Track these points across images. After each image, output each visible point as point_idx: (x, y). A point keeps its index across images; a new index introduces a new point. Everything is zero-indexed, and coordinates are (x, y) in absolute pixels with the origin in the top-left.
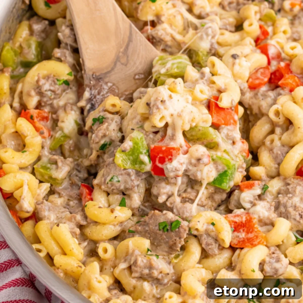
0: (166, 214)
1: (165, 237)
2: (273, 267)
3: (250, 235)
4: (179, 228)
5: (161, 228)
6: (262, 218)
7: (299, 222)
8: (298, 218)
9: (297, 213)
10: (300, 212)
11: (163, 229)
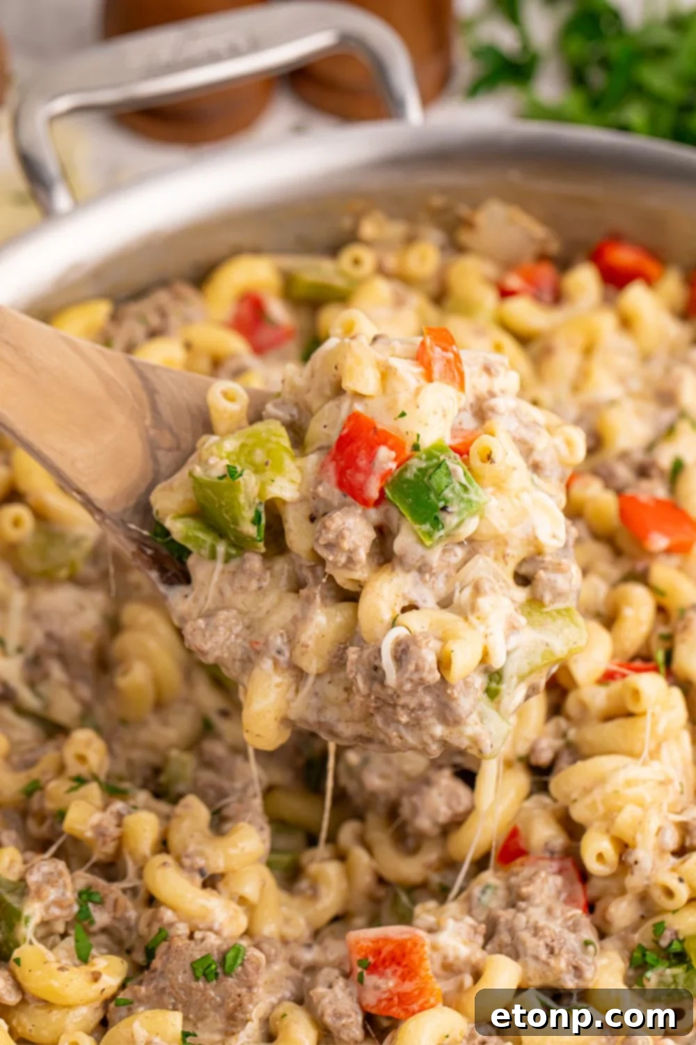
0: (203, 940)
1: (213, 994)
3: (407, 986)
4: (242, 965)
5: (200, 973)
6: (451, 959)
7: (547, 964)
8: (544, 954)
9: (542, 943)
10: (549, 941)
11: (205, 975)
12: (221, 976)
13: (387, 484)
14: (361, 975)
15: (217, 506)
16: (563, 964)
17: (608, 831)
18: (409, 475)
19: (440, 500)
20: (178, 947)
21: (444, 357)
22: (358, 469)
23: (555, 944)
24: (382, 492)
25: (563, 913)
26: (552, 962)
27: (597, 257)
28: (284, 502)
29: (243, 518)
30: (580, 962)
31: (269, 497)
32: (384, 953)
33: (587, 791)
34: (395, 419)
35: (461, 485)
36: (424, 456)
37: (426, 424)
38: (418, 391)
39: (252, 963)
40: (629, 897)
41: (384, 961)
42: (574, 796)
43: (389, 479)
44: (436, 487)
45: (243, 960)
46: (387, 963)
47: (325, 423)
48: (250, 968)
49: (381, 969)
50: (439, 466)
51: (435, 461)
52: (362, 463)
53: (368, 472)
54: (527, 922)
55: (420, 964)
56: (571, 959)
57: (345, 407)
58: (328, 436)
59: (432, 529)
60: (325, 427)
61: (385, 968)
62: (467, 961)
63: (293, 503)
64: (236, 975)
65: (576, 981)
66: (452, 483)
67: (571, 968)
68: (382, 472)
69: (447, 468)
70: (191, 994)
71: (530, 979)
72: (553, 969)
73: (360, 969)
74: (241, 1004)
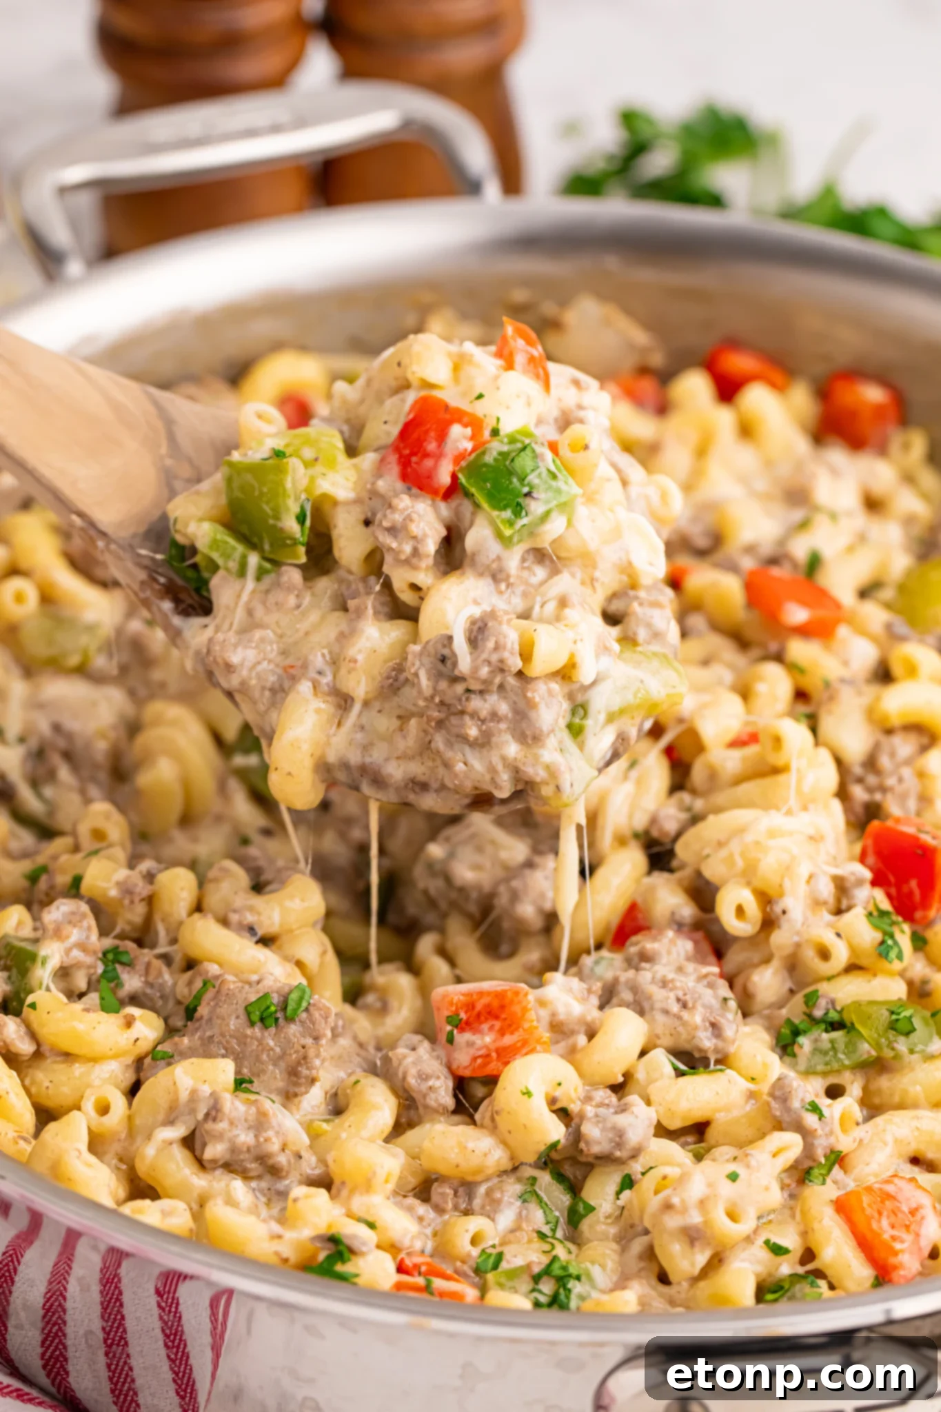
1: (271, 1043)
2: (609, 1125)
3: (508, 1040)
4: (307, 1010)
5: (255, 1017)
6: (562, 1016)
7: (679, 1018)
8: (675, 1008)
9: (672, 995)
10: (680, 994)
11: (262, 1020)
12: (281, 1021)
13: (461, 470)
14: (451, 1033)
15: (257, 493)
16: (698, 1019)
17: (748, 884)
18: (489, 459)
19: (523, 485)
20: (229, 989)
21: (527, 352)
22: (427, 455)
23: (688, 998)
24: (454, 477)
25: (695, 970)
26: (685, 1015)
27: (710, 365)
28: (335, 503)
29: (288, 509)
30: (718, 1018)
31: (318, 492)
32: (479, 1007)
33: (721, 844)
34: (471, 402)
35: (549, 471)
36: (506, 440)
37: (508, 408)
38: (496, 378)
39: (319, 1009)
40: (776, 963)
41: (479, 1015)
42: (706, 851)
43: (463, 464)
44: (519, 471)
45: (309, 1004)
46: (482, 1018)
47: (384, 420)
48: (316, 1015)
49: (475, 1025)
50: (524, 448)
51: (519, 445)
52: (431, 446)
53: (439, 456)
54: (653, 978)
55: (523, 1015)
56: (708, 1015)
57: (411, 397)
58: (388, 433)
59: (513, 517)
60: (385, 422)
61: (481, 1023)
62: (582, 1021)
63: (347, 503)
64: (301, 1021)
65: (714, 1041)
66: (538, 467)
67: (707, 1024)
68: (456, 453)
69: (534, 451)
70: (245, 1044)
71: (658, 1037)
72: (685, 1024)
73: (449, 1028)
74: (305, 1058)
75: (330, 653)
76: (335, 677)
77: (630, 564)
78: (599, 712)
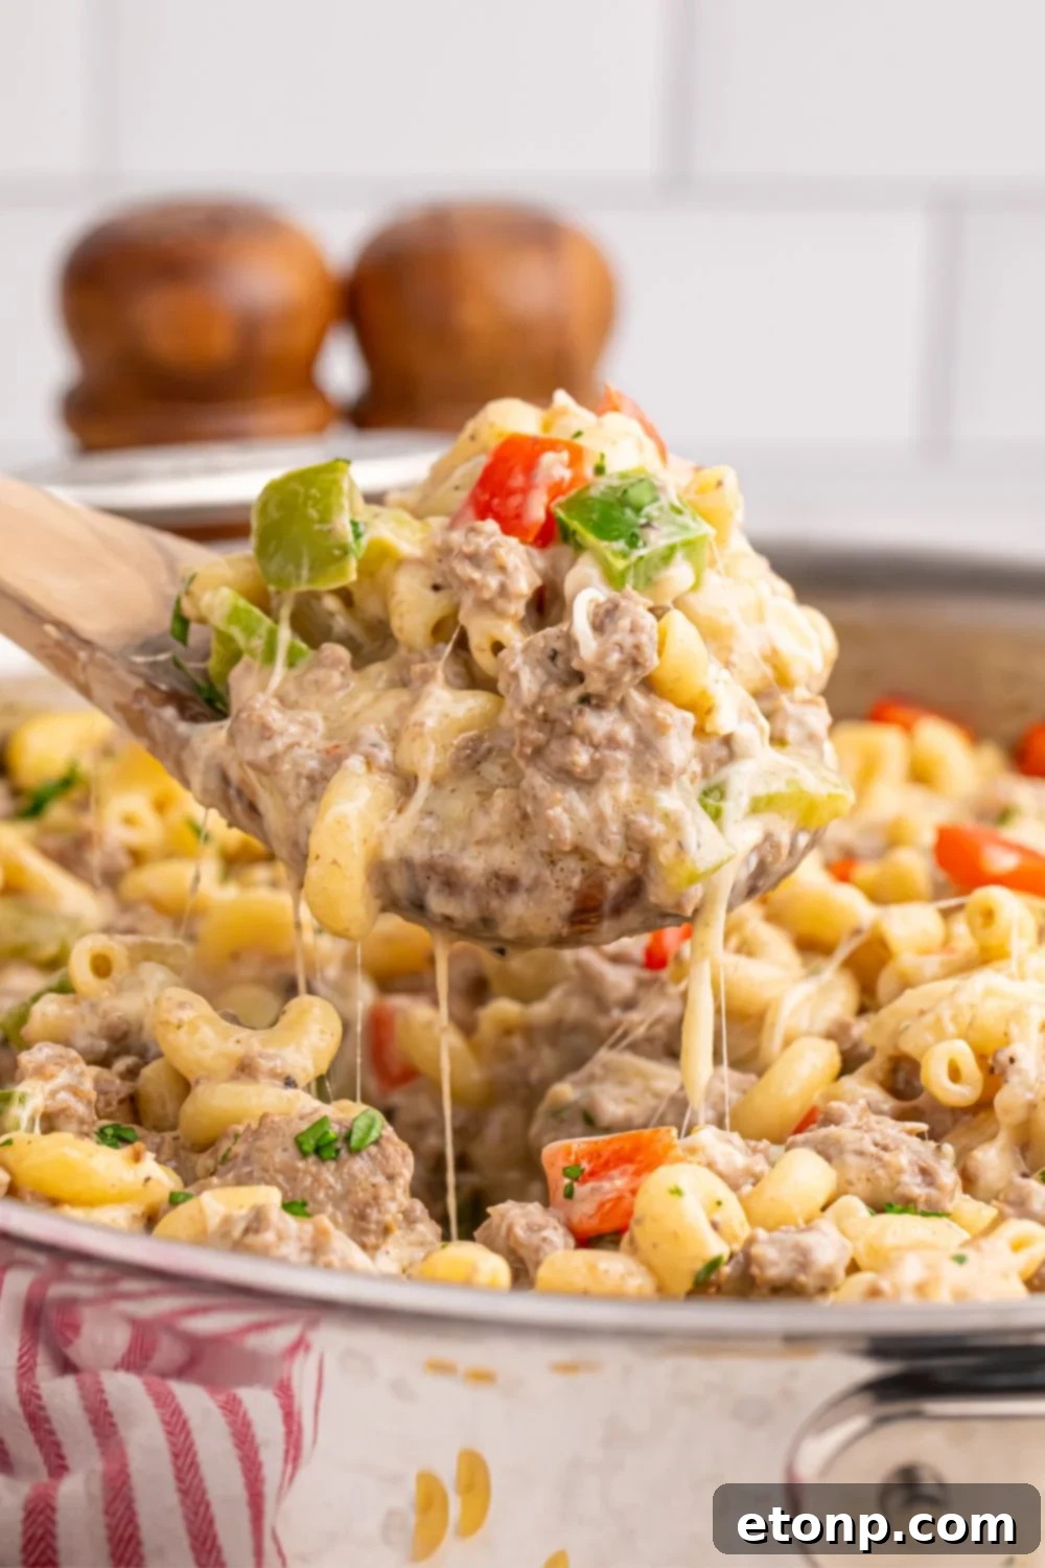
1: (331, 1180)
2: (789, 1245)
4: (378, 1143)
5: (309, 1149)
7: (879, 1159)
8: (872, 1149)
9: (868, 1136)
10: (878, 1137)
12: (343, 1153)
13: (558, 503)
14: (569, 1188)
16: (905, 1163)
17: (966, 1036)
18: (592, 491)
19: (638, 515)
20: (273, 1122)
22: (512, 493)
23: (888, 1142)
26: (886, 1156)
28: (396, 562)
30: (931, 1163)
33: (923, 1013)
35: (672, 506)
36: (613, 476)
37: (614, 443)
41: (606, 1164)
42: (905, 1024)
43: (560, 497)
44: (632, 501)
45: (380, 1135)
46: (612, 1165)
48: (390, 1149)
49: (603, 1173)
50: (639, 483)
51: (632, 479)
52: (517, 483)
55: (666, 1154)
56: (916, 1157)
59: (627, 548)
61: (611, 1169)
63: (412, 562)
64: (368, 1156)
65: (926, 1188)
66: (658, 501)
67: (916, 1170)
68: (551, 484)
69: (653, 486)
70: (295, 1179)
71: (850, 1183)
72: (885, 1165)
73: (567, 1181)
74: (376, 1198)
75: (388, 727)
76: (394, 752)
77: (775, 652)
78: (741, 794)
